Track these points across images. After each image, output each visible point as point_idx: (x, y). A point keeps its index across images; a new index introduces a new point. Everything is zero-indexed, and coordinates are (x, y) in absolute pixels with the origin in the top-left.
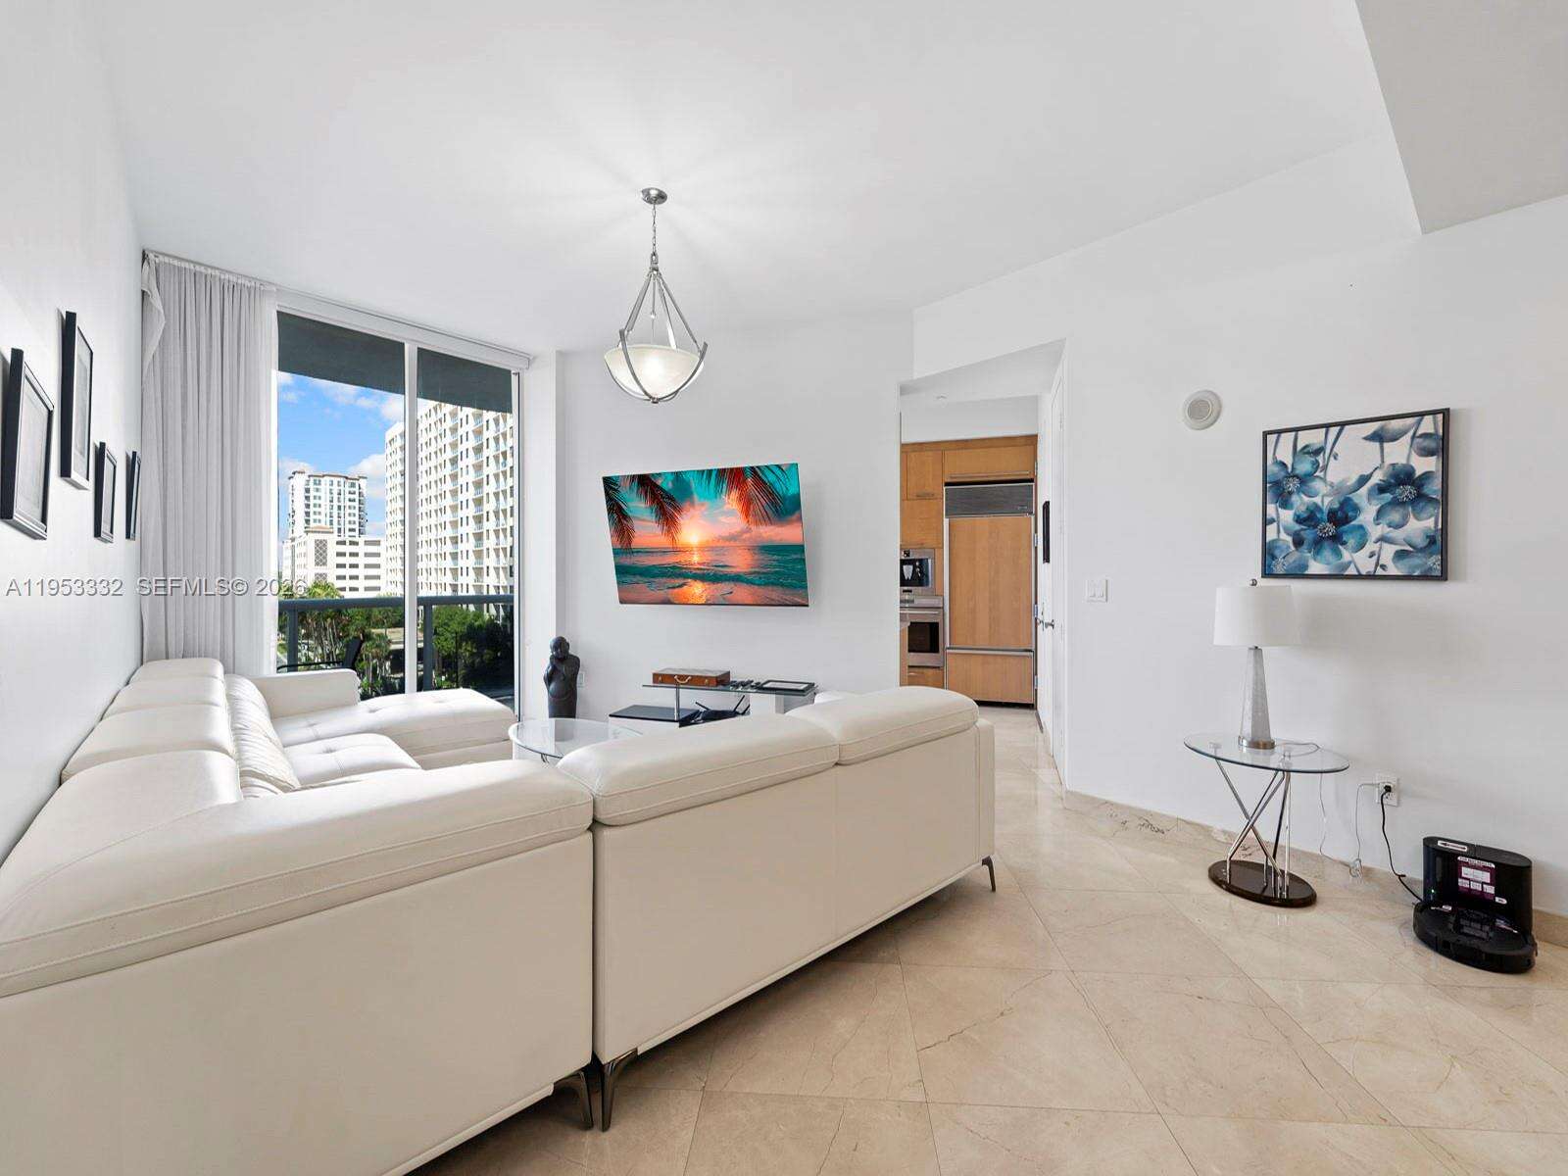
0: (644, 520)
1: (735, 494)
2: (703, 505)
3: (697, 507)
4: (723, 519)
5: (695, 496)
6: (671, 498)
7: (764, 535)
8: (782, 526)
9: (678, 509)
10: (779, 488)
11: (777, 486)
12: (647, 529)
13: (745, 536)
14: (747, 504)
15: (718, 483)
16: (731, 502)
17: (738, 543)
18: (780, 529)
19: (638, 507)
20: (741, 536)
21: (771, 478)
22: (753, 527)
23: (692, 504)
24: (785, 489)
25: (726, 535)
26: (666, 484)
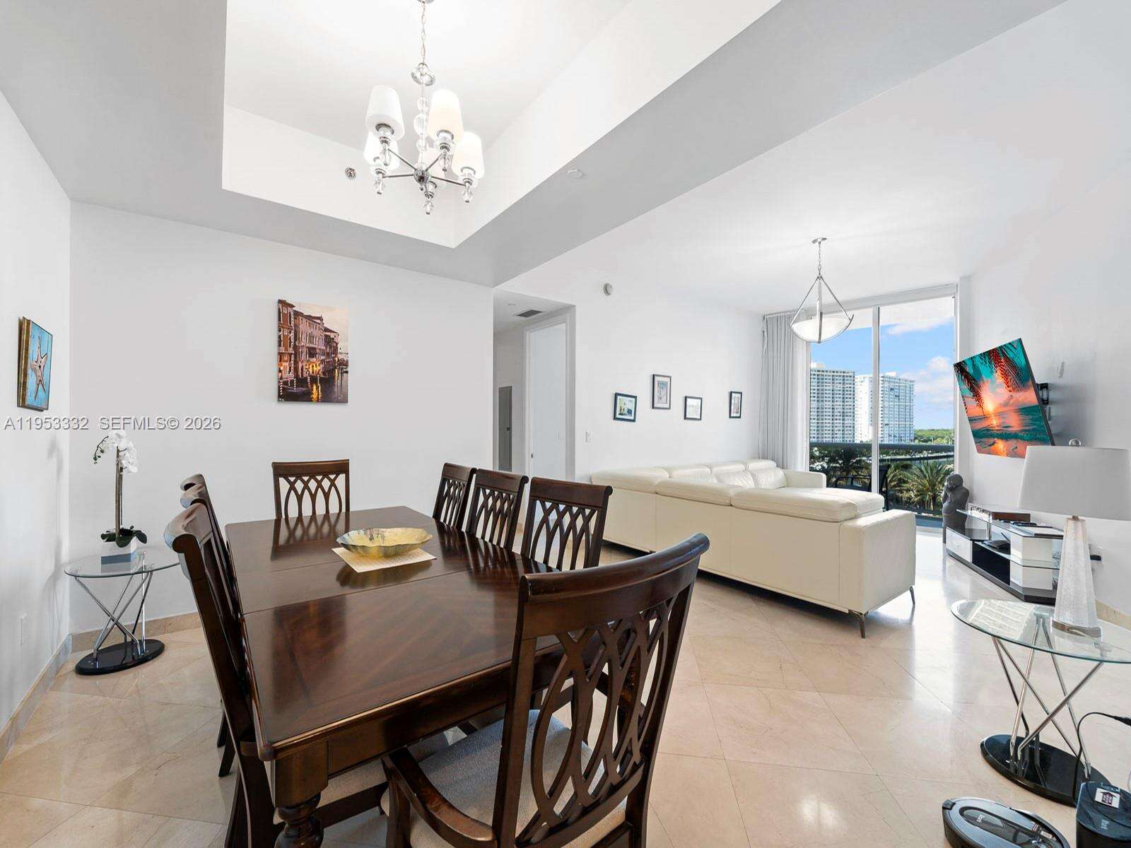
1: (999, 371)
2: (987, 382)
3: (986, 384)
4: (998, 390)
5: (983, 376)
6: (974, 380)
7: (1020, 399)
8: (1024, 391)
9: (979, 387)
11: (1016, 361)
13: (1011, 402)
14: (1005, 375)
15: (990, 363)
16: (998, 378)
17: (1010, 408)
18: (1027, 393)
20: (1009, 402)
21: (1011, 355)
22: (1015, 394)
23: (984, 383)
24: (1020, 362)
25: (1003, 402)
26: (970, 370)
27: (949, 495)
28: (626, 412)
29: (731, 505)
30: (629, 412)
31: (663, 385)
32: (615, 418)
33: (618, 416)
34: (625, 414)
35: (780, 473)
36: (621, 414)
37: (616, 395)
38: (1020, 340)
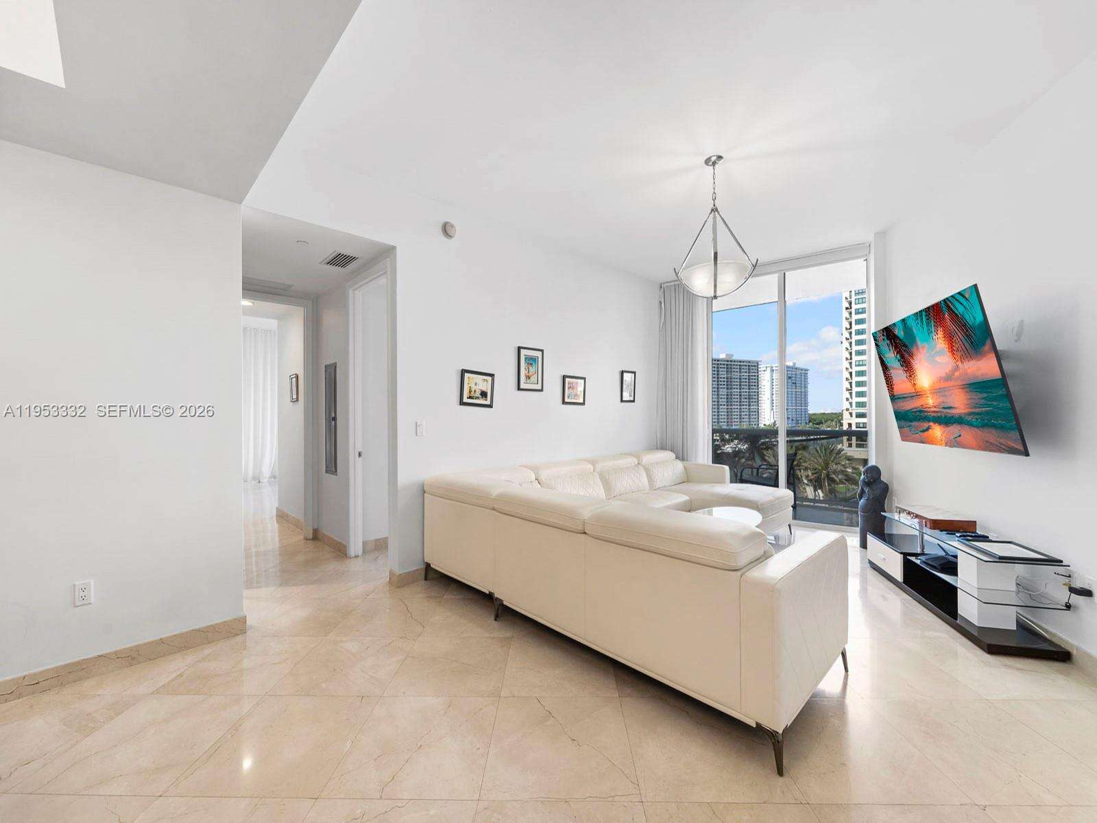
0: (897, 369)
1: (941, 334)
2: (923, 347)
3: (921, 350)
4: (938, 359)
5: (918, 340)
6: (905, 345)
7: (969, 371)
8: (979, 360)
9: (911, 355)
10: (968, 318)
11: (967, 317)
12: (898, 374)
13: (957, 374)
14: (949, 338)
15: (928, 324)
16: (939, 342)
17: (953, 383)
18: (979, 362)
19: (891, 357)
20: (953, 374)
21: (960, 309)
22: (962, 364)
23: (918, 348)
24: (974, 318)
25: (943, 375)
26: (899, 333)
27: (866, 490)
28: (478, 394)
29: (585, 533)
30: (484, 394)
31: (531, 361)
32: (462, 403)
33: (465, 400)
34: (477, 398)
35: (679, 465)
36: (470, 397)
37: (464, 372)
38: (975, 286)
